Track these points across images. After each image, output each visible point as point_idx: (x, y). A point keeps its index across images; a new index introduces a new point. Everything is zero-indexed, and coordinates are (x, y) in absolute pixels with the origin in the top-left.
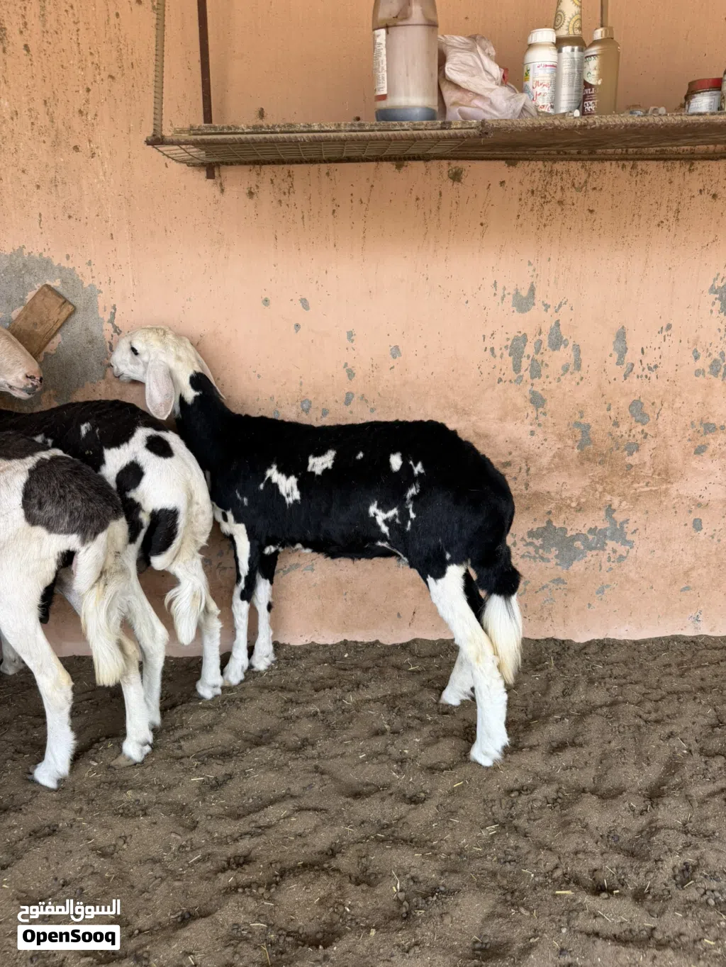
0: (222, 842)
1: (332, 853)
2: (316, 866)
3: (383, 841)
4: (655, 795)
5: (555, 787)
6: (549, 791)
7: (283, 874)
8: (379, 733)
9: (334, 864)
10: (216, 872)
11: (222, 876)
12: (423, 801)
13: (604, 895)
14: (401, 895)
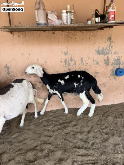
0: (17, 147)
1: (36, 147)
2: (33, 149)
3: (45, 144)
4: (89, 132)
5: (73, 132)
6: (72, 133)
7: (27, 151)
8: (45, 126)
9: (36, 149)
10: (15, 152)
11: (17, 153)
12: (52, 137)
13: (80, 149)
14: (47, 152)
